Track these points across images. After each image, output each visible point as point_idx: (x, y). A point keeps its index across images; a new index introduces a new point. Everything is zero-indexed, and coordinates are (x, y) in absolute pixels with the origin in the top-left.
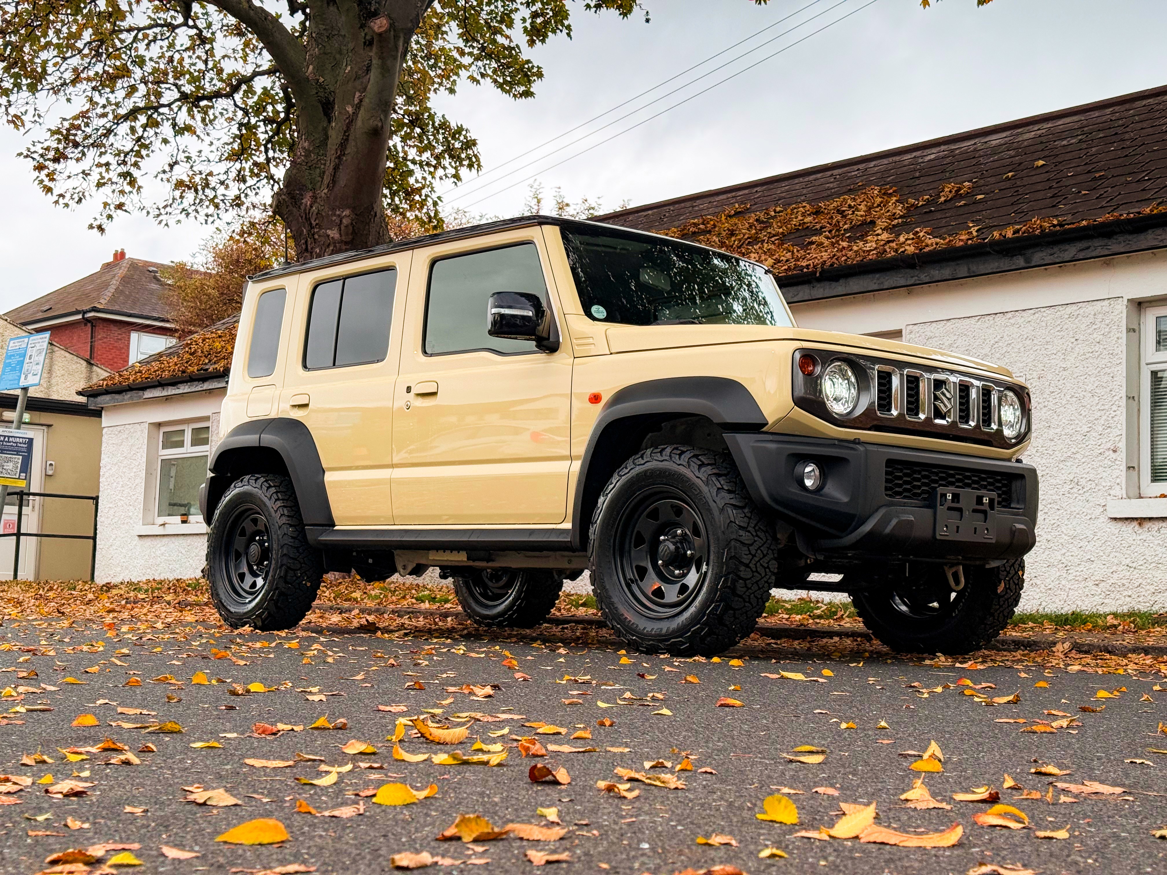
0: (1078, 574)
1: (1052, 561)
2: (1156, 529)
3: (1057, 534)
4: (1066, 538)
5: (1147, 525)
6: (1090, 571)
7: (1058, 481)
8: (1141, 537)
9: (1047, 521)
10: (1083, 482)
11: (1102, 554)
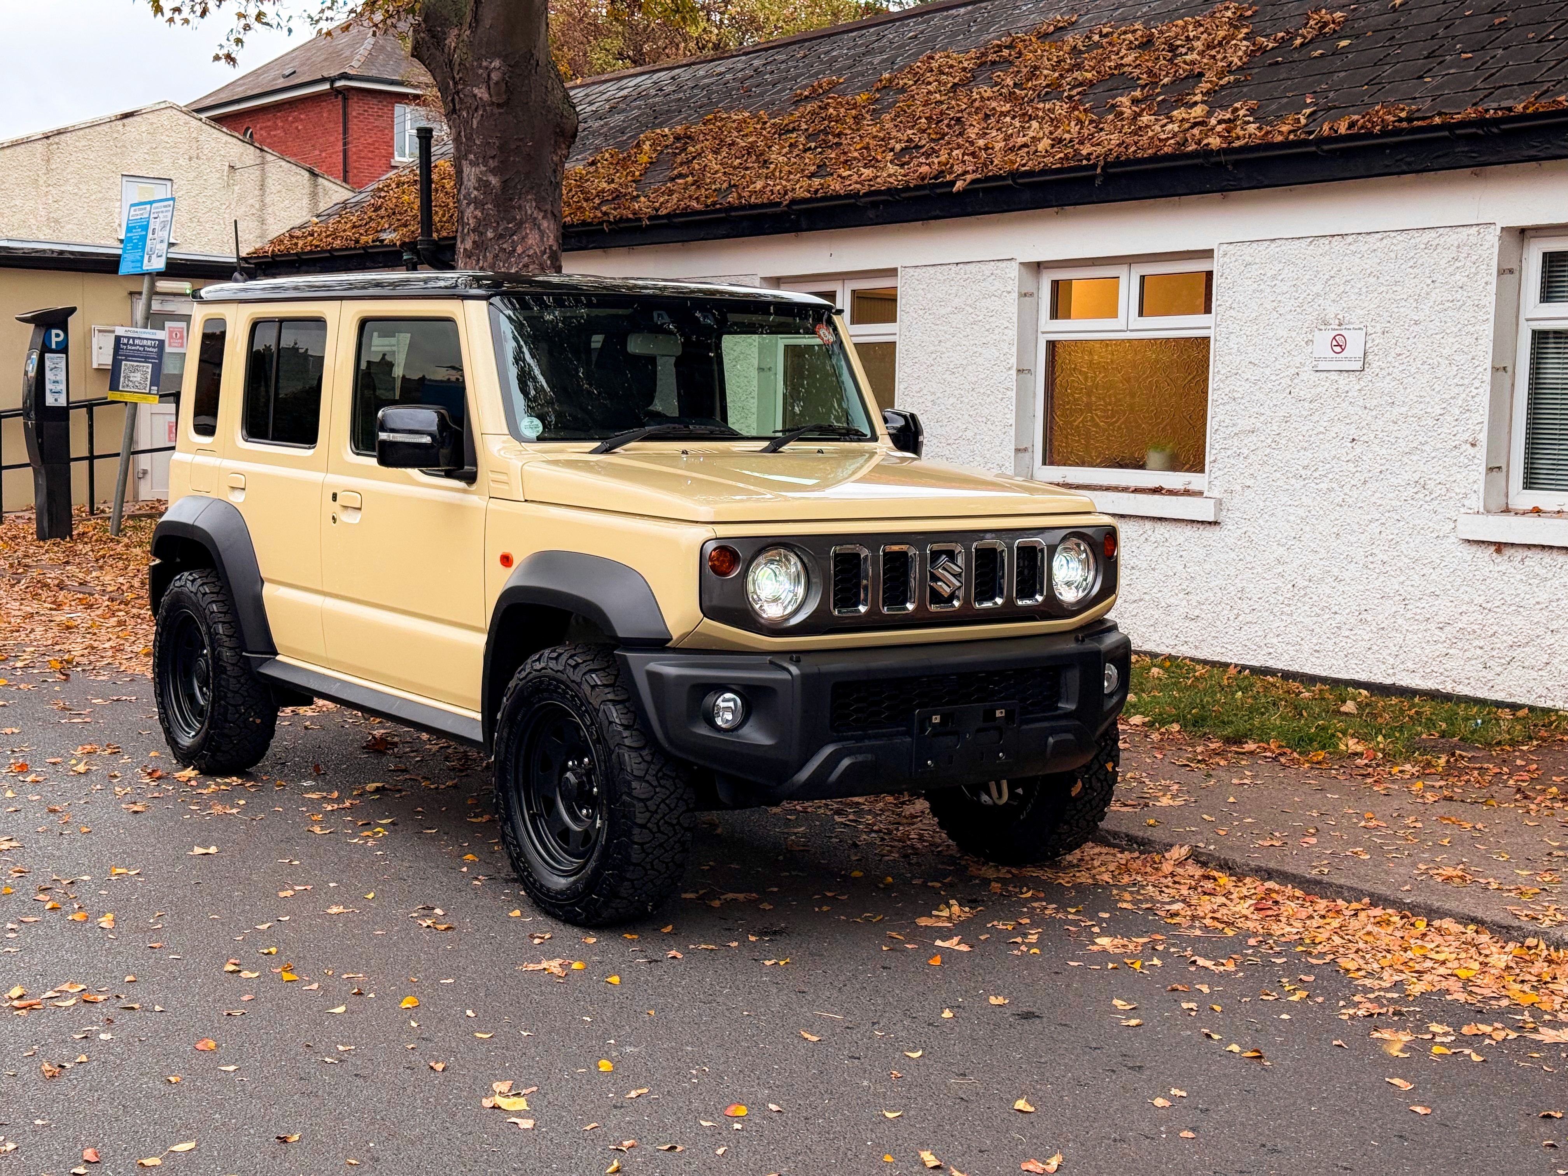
0: (1419, 611)
1: (1387, 590)
2: (1519, 558)
4: (1407, 560)
5: (1508, 552)
6: (1434, 608)
8: (1499, 568)
10: (1431, 485)
11: (1449, 587)
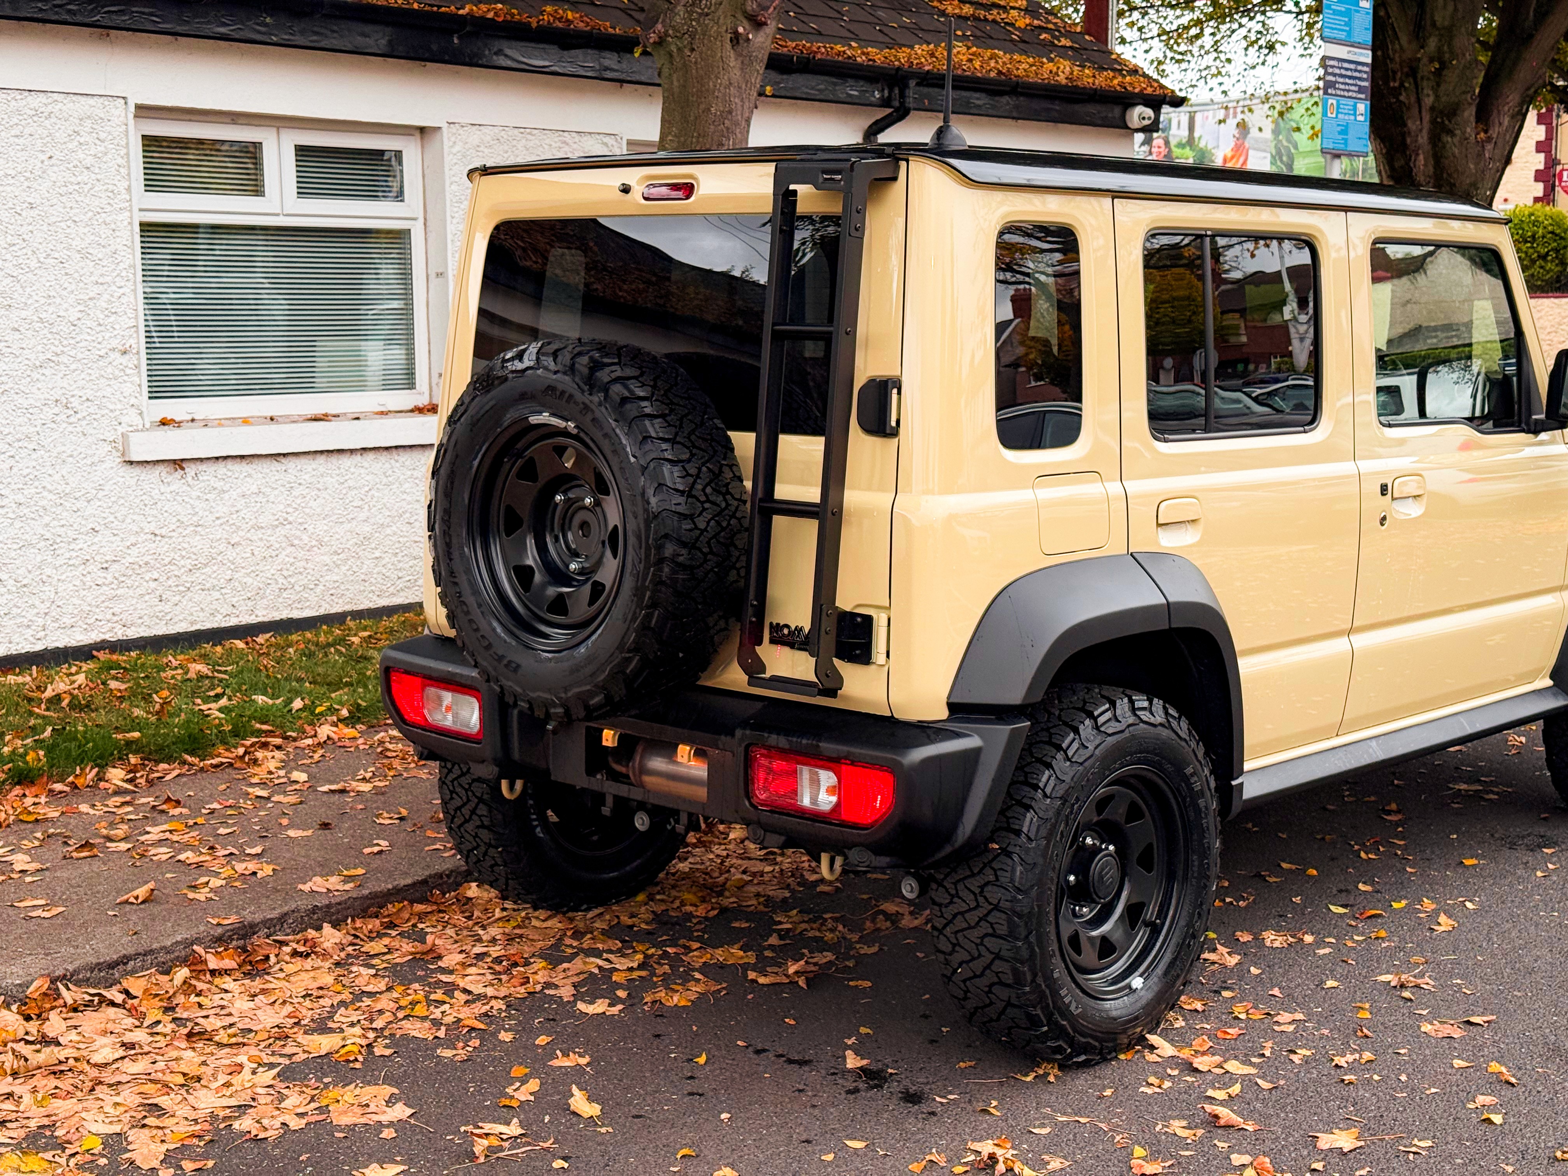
0: (74, 554)
1: (27, 536)
3: (33, 491)
5: (191, 469)
6: (94, 547)
7: (32, 401)
9: (15, 470)
10: (75, 403)
